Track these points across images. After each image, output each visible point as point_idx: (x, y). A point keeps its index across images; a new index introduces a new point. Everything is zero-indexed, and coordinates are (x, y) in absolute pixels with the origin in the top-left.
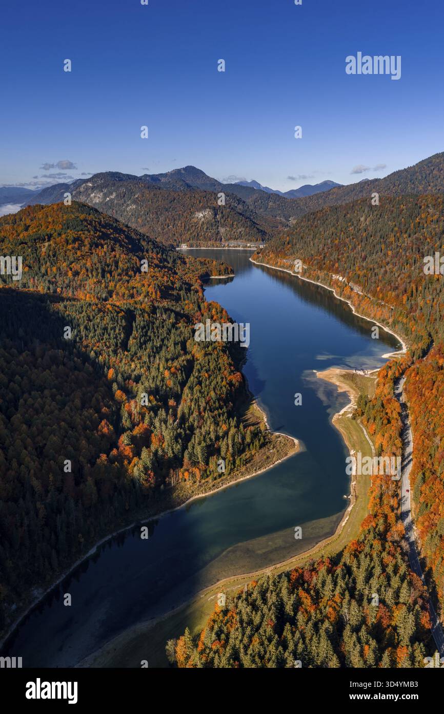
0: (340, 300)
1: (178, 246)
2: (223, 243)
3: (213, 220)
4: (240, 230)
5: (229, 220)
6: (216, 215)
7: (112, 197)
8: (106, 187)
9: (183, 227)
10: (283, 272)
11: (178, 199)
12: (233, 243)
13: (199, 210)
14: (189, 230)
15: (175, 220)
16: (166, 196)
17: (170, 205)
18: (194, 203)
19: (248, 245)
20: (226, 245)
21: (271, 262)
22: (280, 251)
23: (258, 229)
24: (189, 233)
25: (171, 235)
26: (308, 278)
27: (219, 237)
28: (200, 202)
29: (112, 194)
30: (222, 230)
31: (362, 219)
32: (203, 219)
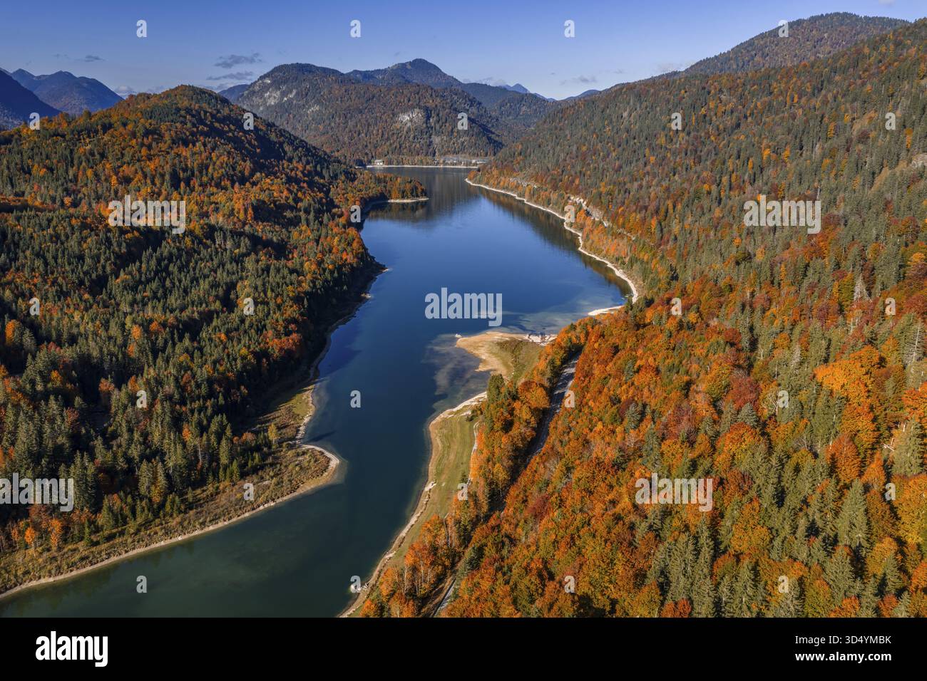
0: (571, 232)
1: (370, 162)
2: (437, 158)
3: (424, 125)
4: (462, 140)
5: (447, 125)
6: (428, 117)
7: (291, 96)
8: (285, 83)
9: (380, 136)
10: (507, 196)
11: (379, 96)
12: (451, 159)
13: (404, 112)
14: (388, 139)
15: (369, 125)
16: (362, 92)
17: (365, 105)
18: (400, 102)
19: (474, 161)
20: (441, 161)
21: (492, 181)
22: (506, 165)
23: (489, 138)
24: (388, 143)
25: (360, 147)
26: (536, 202)
27: (431, 149)
28: (409, 101)
29: (291, 92)
30: (436, 140)
31: (625, 114)
32: (409, 124)
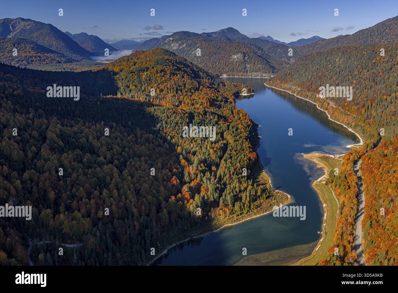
0: (321, 110)
1: (221, 75)
2: (248, 74)
3: (243, 60)
4: (259, 66)
5: (253, 60)
6: (245, 57)
7: (184, 46)
8: (180, 40)
9: (225, 64)
10: (285, 92)
11: (223, 47)
12: (254, 74)
13: (235, 54)
14: (228, 66)
15: (220, 60)
16: (215, 45)
17: (217, 51)
18: (232, 50)
19: (264, 75)
20: (250, 75)
21: (278, 86)
22: (283, 79)
23: (270, 66)
24: (228, 67)
25: (217, 69)
26: (300, 96)
27: (246, 70)
28: (235, 49)
29: (184, 44)
30: (248, 66)
31: (337, 60)
32: (237, 59)
